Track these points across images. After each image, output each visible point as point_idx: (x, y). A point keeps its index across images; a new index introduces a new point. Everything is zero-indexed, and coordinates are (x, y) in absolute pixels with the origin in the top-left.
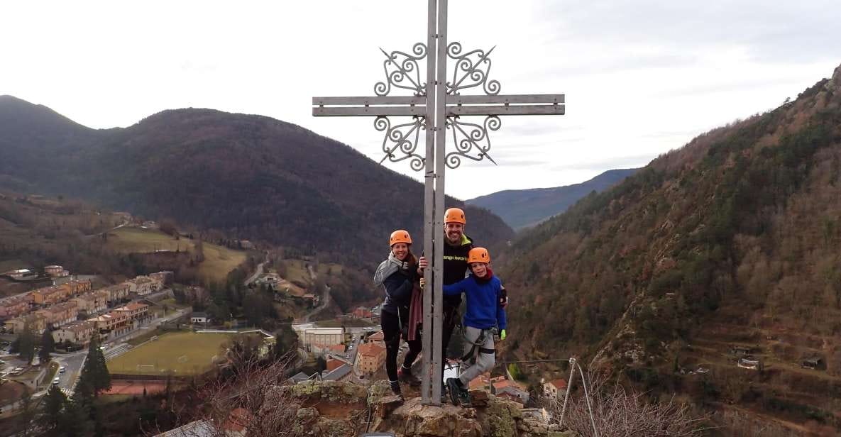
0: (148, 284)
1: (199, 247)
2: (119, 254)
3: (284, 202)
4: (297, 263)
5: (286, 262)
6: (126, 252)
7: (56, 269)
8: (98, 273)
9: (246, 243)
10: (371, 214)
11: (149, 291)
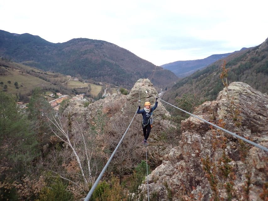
0: (80, 98)
1: (89, 86)
2: (71, 89)
3: (110, 70)
4: (114, 89)
5: (112, 88)
6: (73, 88)
7: (59, 94)
8: (68, 94)
9: (101, 83)
10: (134, 72)
11: (80, 99)
